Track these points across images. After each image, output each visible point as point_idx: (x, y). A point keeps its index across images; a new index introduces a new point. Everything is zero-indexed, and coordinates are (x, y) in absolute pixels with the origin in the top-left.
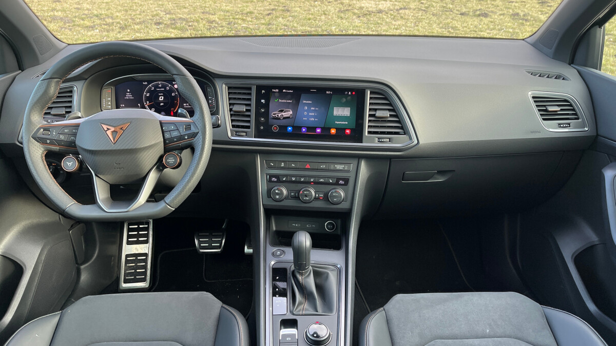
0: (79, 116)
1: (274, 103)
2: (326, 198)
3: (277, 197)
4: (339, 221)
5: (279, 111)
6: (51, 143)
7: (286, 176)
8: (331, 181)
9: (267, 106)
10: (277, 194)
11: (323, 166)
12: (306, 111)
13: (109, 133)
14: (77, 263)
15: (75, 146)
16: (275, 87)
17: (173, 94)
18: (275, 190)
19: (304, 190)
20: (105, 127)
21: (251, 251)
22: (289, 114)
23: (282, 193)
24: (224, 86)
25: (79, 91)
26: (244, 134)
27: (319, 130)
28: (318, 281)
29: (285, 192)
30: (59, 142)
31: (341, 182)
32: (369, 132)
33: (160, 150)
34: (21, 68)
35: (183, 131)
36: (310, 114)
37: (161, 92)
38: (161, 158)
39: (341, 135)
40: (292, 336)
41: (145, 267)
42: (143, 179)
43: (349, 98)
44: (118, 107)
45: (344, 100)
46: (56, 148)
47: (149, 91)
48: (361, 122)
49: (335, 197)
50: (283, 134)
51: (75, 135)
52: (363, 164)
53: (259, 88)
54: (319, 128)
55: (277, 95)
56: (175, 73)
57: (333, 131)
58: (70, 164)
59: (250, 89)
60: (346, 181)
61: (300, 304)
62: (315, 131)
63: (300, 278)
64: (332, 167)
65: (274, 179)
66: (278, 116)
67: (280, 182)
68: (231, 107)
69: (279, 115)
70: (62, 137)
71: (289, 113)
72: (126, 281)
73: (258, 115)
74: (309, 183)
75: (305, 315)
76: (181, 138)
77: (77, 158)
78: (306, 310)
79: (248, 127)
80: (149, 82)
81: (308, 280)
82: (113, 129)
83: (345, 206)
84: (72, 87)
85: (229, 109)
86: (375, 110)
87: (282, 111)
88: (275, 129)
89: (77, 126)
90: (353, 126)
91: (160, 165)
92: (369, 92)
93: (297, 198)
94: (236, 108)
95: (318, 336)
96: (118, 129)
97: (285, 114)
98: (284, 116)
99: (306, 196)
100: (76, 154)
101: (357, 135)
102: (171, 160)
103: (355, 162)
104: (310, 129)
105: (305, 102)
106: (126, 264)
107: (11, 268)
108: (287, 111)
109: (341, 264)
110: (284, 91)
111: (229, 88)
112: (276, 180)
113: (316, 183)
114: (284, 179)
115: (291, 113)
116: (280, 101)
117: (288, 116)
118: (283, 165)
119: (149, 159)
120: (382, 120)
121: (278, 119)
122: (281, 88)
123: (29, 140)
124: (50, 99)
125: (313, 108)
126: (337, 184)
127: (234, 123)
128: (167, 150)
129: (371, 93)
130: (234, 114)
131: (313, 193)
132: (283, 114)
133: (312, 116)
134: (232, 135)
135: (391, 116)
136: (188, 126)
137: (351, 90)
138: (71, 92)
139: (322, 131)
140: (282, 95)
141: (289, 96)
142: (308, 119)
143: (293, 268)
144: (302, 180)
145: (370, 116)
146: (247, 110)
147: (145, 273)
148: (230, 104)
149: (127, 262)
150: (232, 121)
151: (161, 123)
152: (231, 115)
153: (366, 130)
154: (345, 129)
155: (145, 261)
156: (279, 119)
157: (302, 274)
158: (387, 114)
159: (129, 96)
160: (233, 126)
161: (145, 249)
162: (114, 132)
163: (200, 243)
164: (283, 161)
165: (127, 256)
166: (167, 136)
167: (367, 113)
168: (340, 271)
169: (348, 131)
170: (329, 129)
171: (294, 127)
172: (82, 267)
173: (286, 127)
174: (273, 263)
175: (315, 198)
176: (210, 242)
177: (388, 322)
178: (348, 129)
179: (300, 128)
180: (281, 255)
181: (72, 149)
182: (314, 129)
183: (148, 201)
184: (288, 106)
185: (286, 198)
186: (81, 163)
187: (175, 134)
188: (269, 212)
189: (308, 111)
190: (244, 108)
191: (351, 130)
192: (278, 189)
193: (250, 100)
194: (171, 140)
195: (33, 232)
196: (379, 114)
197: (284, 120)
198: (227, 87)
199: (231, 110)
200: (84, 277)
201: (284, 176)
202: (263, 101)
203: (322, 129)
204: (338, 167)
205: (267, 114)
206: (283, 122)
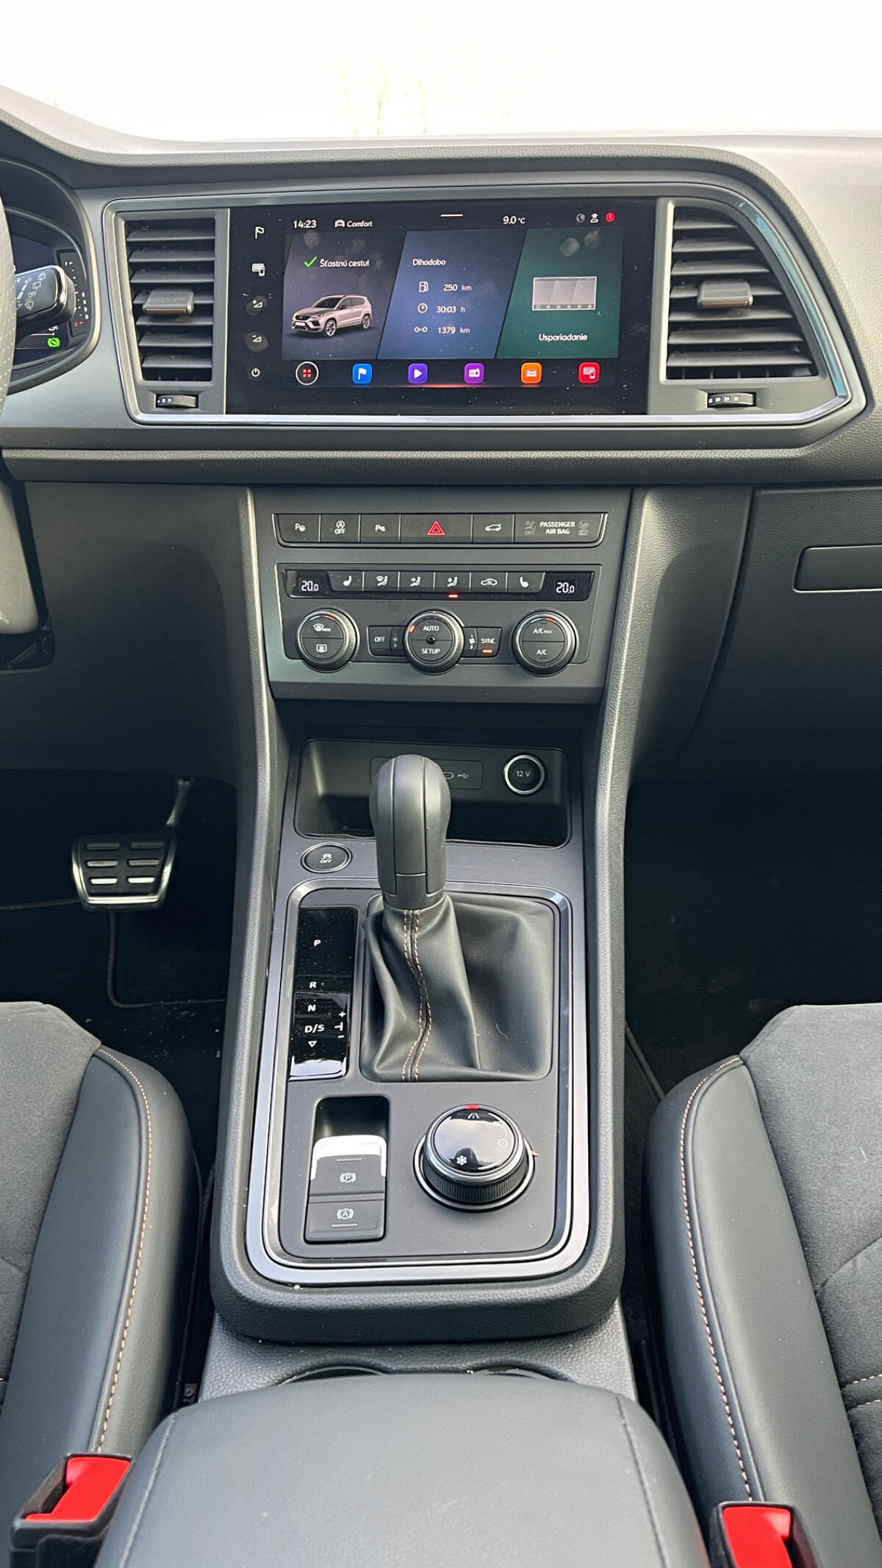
1: (302, 274)
2: (507, 654)
3: (322, 649)
4: (557, 756)
5: (319, 306)
7: (355, 571)
8: (525, 585)
9: (273, 285)
10: (322, 637)
11: (494, 528)
12: (424, 297)
18: (310, 624)
19: (424, 619)
22: (358, 314)
23: (338, 636)
24: (111, 217)
26: (190, 401)
27: (474, 373)
28: (475, 954)
29: (350, 633)
31: (564, 588)
32: (673, 373)
36: (440, 310)
39: (561, 387)
40: (367, 1162)
43: (592, 237)
45: (573, 246)
48: (643, 329)
49: (543, 641)
50: (335, 390)
52: (650, 515)
53: (241, 217)
54: (474, 362)
55: (311, 239)
57: (531, 373)
59: (209, 225)
60: (582, 582)
61: (400, 1037)
62: (461, 376)
63: (403, 937)
64: (528, 530)
65: (308, 585)
66: (316, 323)
67: (328, 591)
68: (136, 302)
69: (322, 320)
71: (357, 311)
73: (240, 322)
74: (442, 594)
75: (420, 1080)
78: (428, 1060)
79: (206, 375)
81: (436, 943)
83: (577, 678)
85: (130, 307)
86: (697, 281)
87: (331, 304)
88: (305, 377)
90: (611, 350)
92: (671, 208)
93: (396, 653)
94: (154, 303)
95: (472, 1166)
97: (345, 317)
98: (341, 324)
99: (431, 642)
101: (625, 381)
103: (618, 506)
104: (436, 368)
105: (420, 262)
108: (353, 303)
109: (564, 892)
110: (340, 223)
111: (131, 227)
112: (316, 588)
113: (464, 594)
114: (347, 583)
115: (367, 308)
116: (324, 263)
117: (357, 320)
118: (340, 528)
120: (720, 318)
121: (319, 335)
122: (324, 212)
125: (452, 288)
126: (547, 594)
127: (152, 364)
129: (680, 214)
130: (149, 326)
131: (458, 635)
132: (336, 314)
133: (447, 319)
134: (143, 408)
135: (759, 302)
137: (601, 203)
139: (486, 374)
140: (333, 243)
141: (358, 244)
142: (433, 331)
143: (379, 905)
144: (416, 582)
145: (675, 305)
146: (200, 310)
148: (137, 289)
150: (143, 352)
152: (141, 332)
153: (662, 362)
154: (577, 363)
156: (322, 335)
157: (411, 924)
158: (746, 294)
160: (149, 374)
163: (89, 876)
164: (342, 516)
167: (665, 294)
168: (562, 916)
169: (589, 371)
170: (516, 365)
171: (377, 364)
173: (349, 365)
174: (303, 890)
175: (465, 653)
176: (124, 875)
177: (766, 1109)
178: (589, 361)
179: (403, 366)
180: (335, 863)
182: (456, 367)
184: (351, 282)
185: (356, 656)
189: (435, 297)
190: (186, 303)
191: (601, 364)
192: (322, 619)
193: (209, 268)
196: (710, 295)
197: (341, 340)
198: (122, 223)
199: (138, 311)
201: (345, 571)
202: (258, 267)
203: (488, 366)
204: (556, 528)
205: (273, 319)
206: (334, 349)
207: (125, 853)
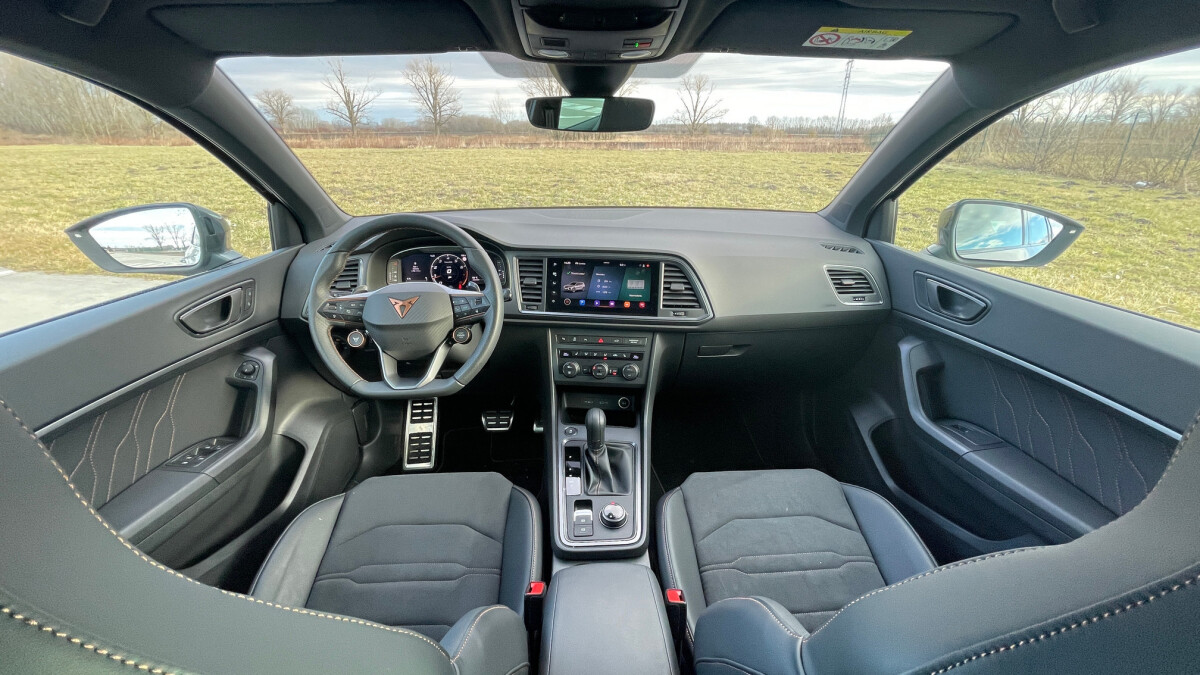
0: (365, 291)
1: (566, 275)
2: (620, 373)
3: (569, 373)
4: (633, 398)
5: (571, 284)
6: (338, 318)
7: (579, 351)
8: (625, 356)
9: (558, 279)
10: (569, 370)
11: (617, 341)
12: (599, 283)
13: (397, 307)
14: (359, 443)
15: (362, 321)
16: (567, 260)
17: (462, 267)
18: (566, 366)
19: (598, 366)
20: (393, 301)
21: (541, 429)
22: (581, 287)
23: (573, 369)
24: (515, 258)
25: (365, 265)
26: (535, 308)
27: (612, 304)
28: (613, 460)
29: (577, 367)
30: (345, 317)
31: (636, 357)
32: (664, 306)
33: (450, 324)
34: (305, 241)
35: (473, 305)
36: (603, 287)
37: (449, 265)
38: (451, 332)
39: (635, 309)
40: (587, 518)
41: (430, 447)
42: (432, 355)
43: (643, 271)
44: (404, 280)
45: (638, 273)
46: (342, 323)
47: (437, 264)
48: (656, 295)
49: (631, 372)
50: (575, 307)
51: (362, 309)
52: (658, 338)
53: (551, 261)
54: (612, 301)
55: (569, 268)
56: (466, 245)
57: (627, 305)
58: (356, 340)
59: (541, 261)
60: (641, 356)
61: (594, 484)
62: (608, 304)
63: (594, 457)
64: (626, 342)
65: (566, 354)
66: (570, 289)
67: (571, 356)
68: (521, 280)
69: (572, 288)
70: (348, 311)
72: (410, 462)
73: (550, 287)
74: (603, 358)
75: (600, 495)
76: (472, 312)
77: (364, 333)
78: (601, 490)
79: (539, 301)
80: (437, 255)
81: (602, 458)
82: (401, 303)
83: (640, 381)
84: (358, 260)
85: (519, 282)
86: (670, 283)
87: (574, 284)
88: (568, 301)
89: (364, 301)
90: (648, 300)
91: (449, 340)
92: (663, 265)
93: (589, 373)
94: (526, 281)
95: (613, 518)
96: (406, 303)
97: (577, 287)
98: (577, 289)
99: (599, 372)
100: (362, 329)
101: (652, 308)
102: (461, 335)
103: (650, 336)
104: (603, 302)
105: (598, 274)
106: (410, 443)
107: (292, 448)
108: (580, 284)
109: (636, 442)
110: (577, 263)
111: (520, 261)
112: (568, 355)
113: (609, 358)
114: (576, 354)
115: (584, 285)
116: (572, 273)
118: (575, 339)
119: (438, 334)
120: (676, 293)
122: (573, 260)
123: (314, 315)
124: (337, 272)
125: (606, 281)
126: (631, 359)
127: (525, 297)
128: (457, 324)
129: (666, 266)
130: (525, 287)
131: (607, 369)
133: (606, 289)
134: (523, 309)
135: (686, 289)
136: (479, 300)
137: (645, 262)
138: (357, 265)
139: (615, 304)
140: (574, 268)
141: (582, 269)
142: (601, 292)
143: (586, 447)
144: (595, 354)
145: (665, 289)
146: (538, 283)
147: (429, 454)
148: (521, 277)
149: (411, 441)
150: (523, 294)
151: (451, 297)
152: (522, 288)
153: (661, 303)
154: (639, 302)
155: (430, 440)
156: (571, 292)
157: (596, 453)
158: (682, 287)
159: (415, 269)
160: (524, 300)
161: (430, 427)
162: (403, 307)
163: (487, 421)
164: (575, 336)
165: (411, 435)
166: (457, 310)
167: (662, 286)
168: (635, 449)
170: (623, 303)
171: (587, 301)
172: (365, 447)
173: (579, 300)
174: (565, 441)
175: (609, 374)
176: (498, 421)
177: (685, 501)
178: (642, 302)
179: (593, 301)
180: (573, 433)
181: (358, 323)
182: (606, 302)
183: (436, 378)
184: (580, 278)
185: (579, 374)
186: (368, 338)
187: (466, 308)
188: (560, 389)
189: (602, 283)
190: (535, 282)
191: (646, 303)
192: (570, 365)
193: (541, 272)
194: (462, 314)
195: (315, 410)
196: (674, 287)
197: (578, 293)
198: (517, 260)
199: (522, 283)
200: (366, 457)
201: (576, 351)
202: (554, 274)
203: (616, 302)
204: (633, 341)
205: (558, 287)
206: (575, 295)
207: (498, 414)
